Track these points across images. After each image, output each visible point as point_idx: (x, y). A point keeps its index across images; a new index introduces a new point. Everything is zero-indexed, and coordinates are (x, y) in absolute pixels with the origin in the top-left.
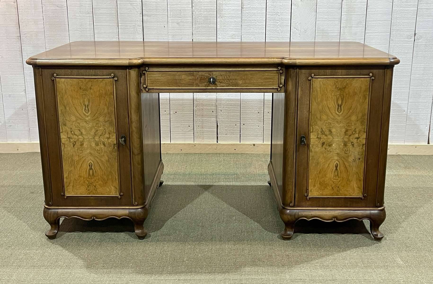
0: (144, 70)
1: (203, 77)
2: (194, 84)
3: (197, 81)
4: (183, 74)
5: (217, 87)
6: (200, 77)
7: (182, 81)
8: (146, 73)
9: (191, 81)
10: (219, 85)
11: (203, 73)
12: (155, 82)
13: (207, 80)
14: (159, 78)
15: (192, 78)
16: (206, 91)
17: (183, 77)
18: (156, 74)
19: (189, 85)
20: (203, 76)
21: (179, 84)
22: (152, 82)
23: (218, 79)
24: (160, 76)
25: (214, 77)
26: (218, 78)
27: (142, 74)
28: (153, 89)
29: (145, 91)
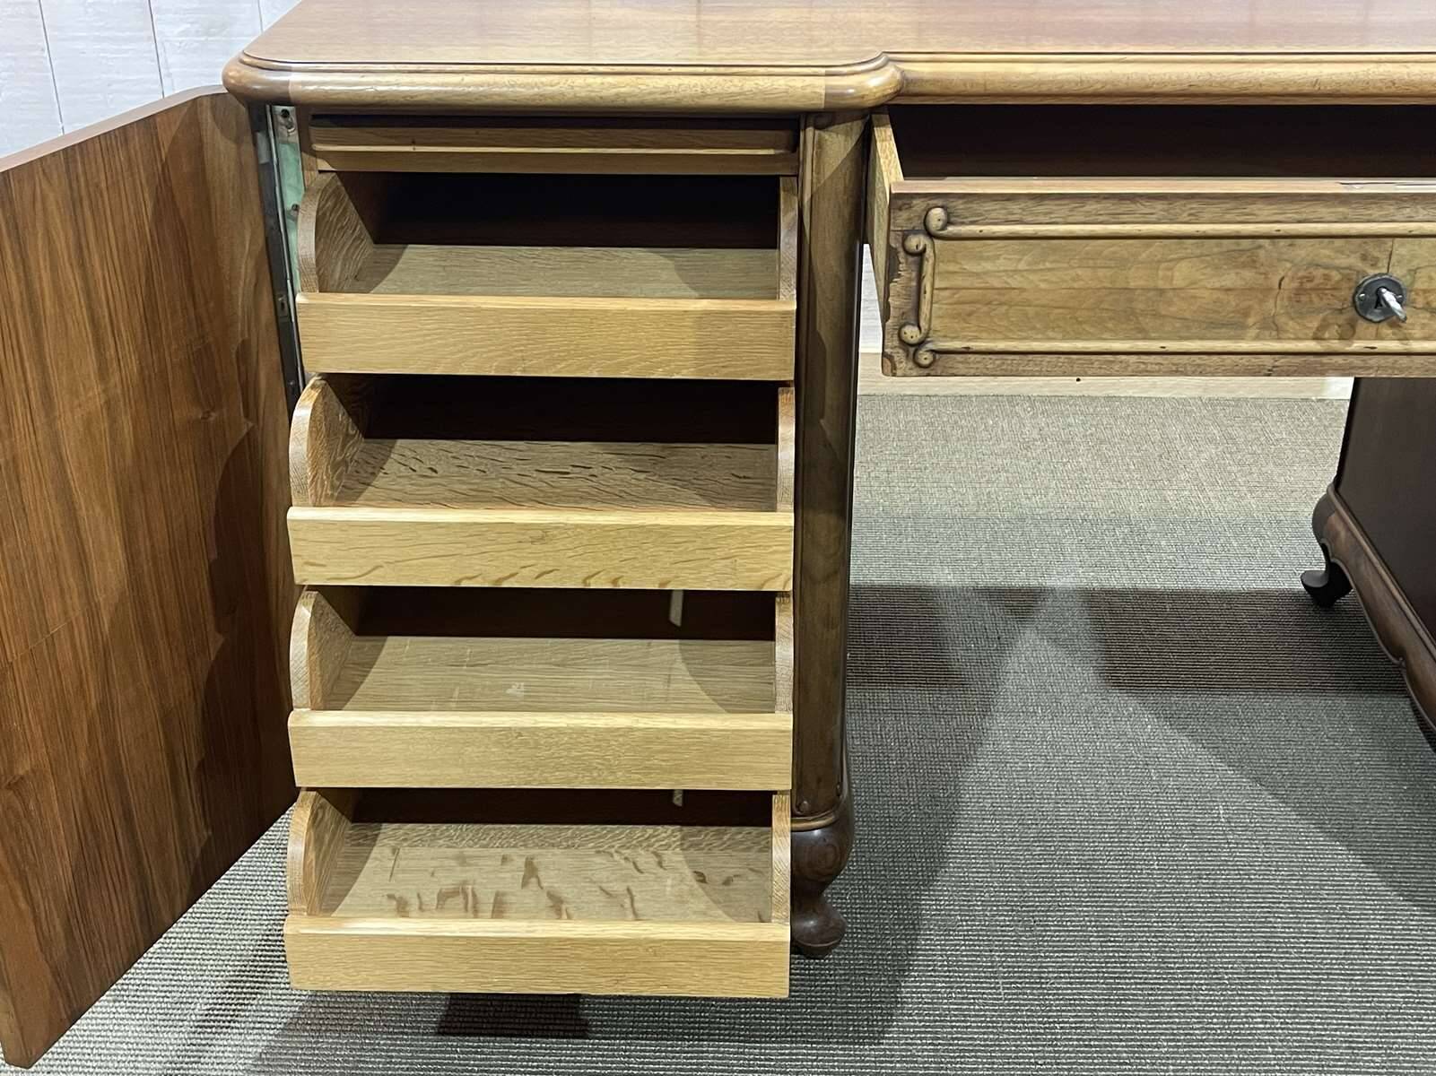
0: (917, 224)
1: (1319, 273)
2: (1251, 321)
3: (1270, 303)
4: (1182, 253)
5: (1405, 338)
6: (1301, 274)
7: (1170, 303)
8: (929, 252)
9: (1232, 300)
10: (1425, 324)
11: (1324, 251)
12: (985, 309)
13: (1347, 293)
14: (1015, 282)
15: (1239, 283)
16: (1323, 364)
17: (1182, 274)
18: (998, 257)
19: (1214, 326)
20: (1321, 271)
21: (1147, 322)
22: (968, 308)
23: (1425, 286)
24: (1022, 266)
25: (1398, 273)
26: (1419, 285)
27: (902, 254)
28: (967, 351)
29: (911, 364)
